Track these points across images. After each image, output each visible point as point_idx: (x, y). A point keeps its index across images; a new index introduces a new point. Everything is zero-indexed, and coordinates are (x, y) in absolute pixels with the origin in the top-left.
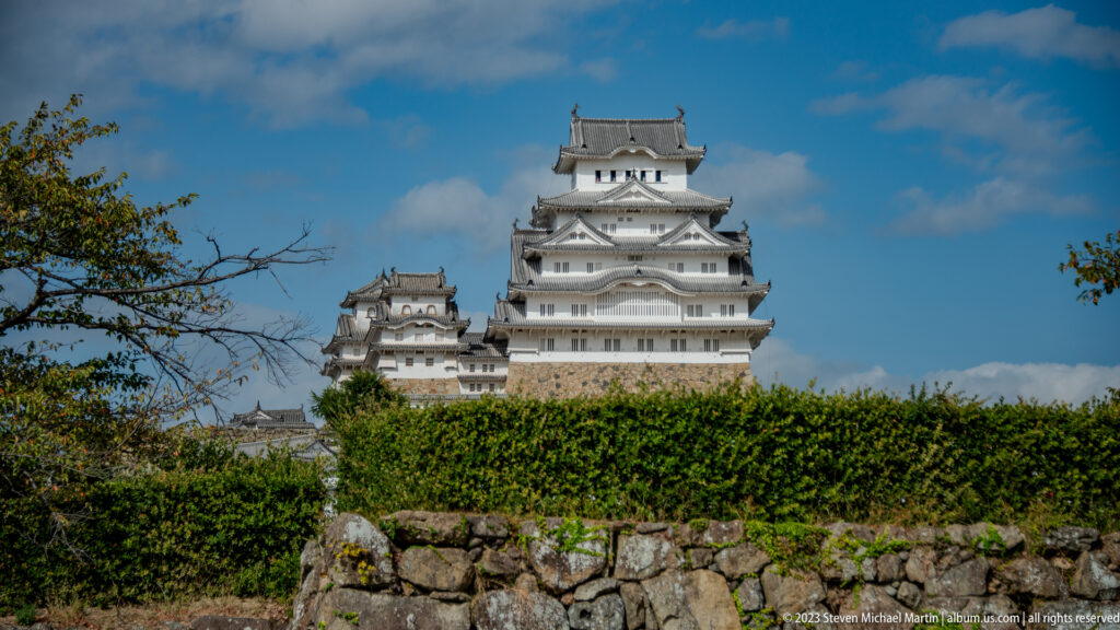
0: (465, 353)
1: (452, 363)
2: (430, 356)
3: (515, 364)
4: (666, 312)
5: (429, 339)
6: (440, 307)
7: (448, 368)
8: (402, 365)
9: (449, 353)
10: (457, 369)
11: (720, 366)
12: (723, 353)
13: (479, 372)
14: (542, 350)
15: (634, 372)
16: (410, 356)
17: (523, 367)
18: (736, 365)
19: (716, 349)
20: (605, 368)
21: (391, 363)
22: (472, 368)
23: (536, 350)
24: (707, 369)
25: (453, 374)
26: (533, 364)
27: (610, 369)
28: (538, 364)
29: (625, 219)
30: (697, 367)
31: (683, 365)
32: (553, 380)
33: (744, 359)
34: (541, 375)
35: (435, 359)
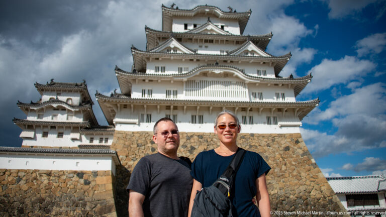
0: (86, 128)
1: (77, 136)
2: (61, 131)
3: (119, 132)
4: (237, 95)
5: (61, 118)
6: (76, 100)
7: (73, 140)
8: (39, 136)
9: (75, 128)
10: (80, 140)
11: (281, 136)
12: (282, 126)
13: (96, 142)
14: (141, 121)
15: (215, 140)
16: (46, 130)
17: (125, 136)
18: (291, 135)
19: (276, 123)
20: (192, 136)
21: (30, 134)
22: (92, 140)
23: (136, 121)
24: (270, 138)
25: (77, 144)
26: (133, 133)
27: (196, 137)
28: (138, 132)
29: (204, 46)
30: (263, 136)
31: (252, 135)
32: (150, 145)
33: (296, 130)
34: (139, 142)
35: (65, 132)
